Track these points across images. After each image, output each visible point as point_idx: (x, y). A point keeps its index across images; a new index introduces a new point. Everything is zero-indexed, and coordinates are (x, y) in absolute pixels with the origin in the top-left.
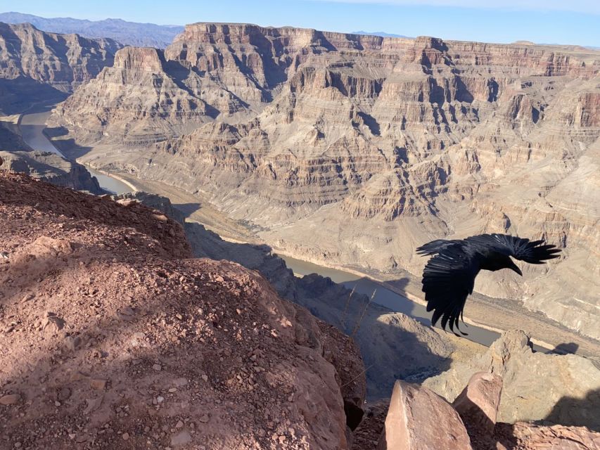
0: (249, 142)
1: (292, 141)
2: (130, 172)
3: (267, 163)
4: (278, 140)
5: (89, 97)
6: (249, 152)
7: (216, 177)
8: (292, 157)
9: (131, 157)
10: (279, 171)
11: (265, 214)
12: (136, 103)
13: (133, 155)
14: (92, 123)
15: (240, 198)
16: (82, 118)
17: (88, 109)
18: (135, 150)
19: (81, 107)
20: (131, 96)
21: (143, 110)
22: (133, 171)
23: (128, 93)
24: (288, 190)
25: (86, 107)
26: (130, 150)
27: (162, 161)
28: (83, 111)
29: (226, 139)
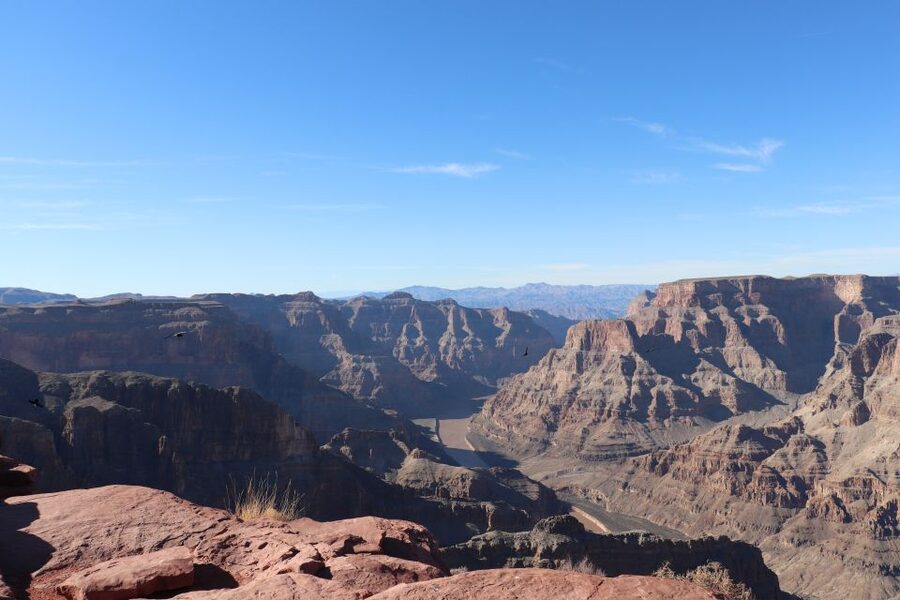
0: (790, 457)
1: (869, 455)
2: (595, 501)
3: (826, 492)
4: (842, 454)
5: (528, 390)
6: (792, 473)
7: (737, 514)
8: (876, 482)
9: (594, 478)
10: (853, 506)
11: (837, 584)
12: (597, 397)
13: (598, 475)
14: (533, 427)
15: (783, 551)
16: (518, 421)
17: (526, 407)
18: (598, 468)
19: (516, 404)
20: (590, 387)
21: (607, 408)
22: (598, 500)
23: (583, 384)
24: (877, 541)
25: (524, 405)
26: (591, 468)
27: (643, 486)
28: (520, 410)
29: (749, 451)
